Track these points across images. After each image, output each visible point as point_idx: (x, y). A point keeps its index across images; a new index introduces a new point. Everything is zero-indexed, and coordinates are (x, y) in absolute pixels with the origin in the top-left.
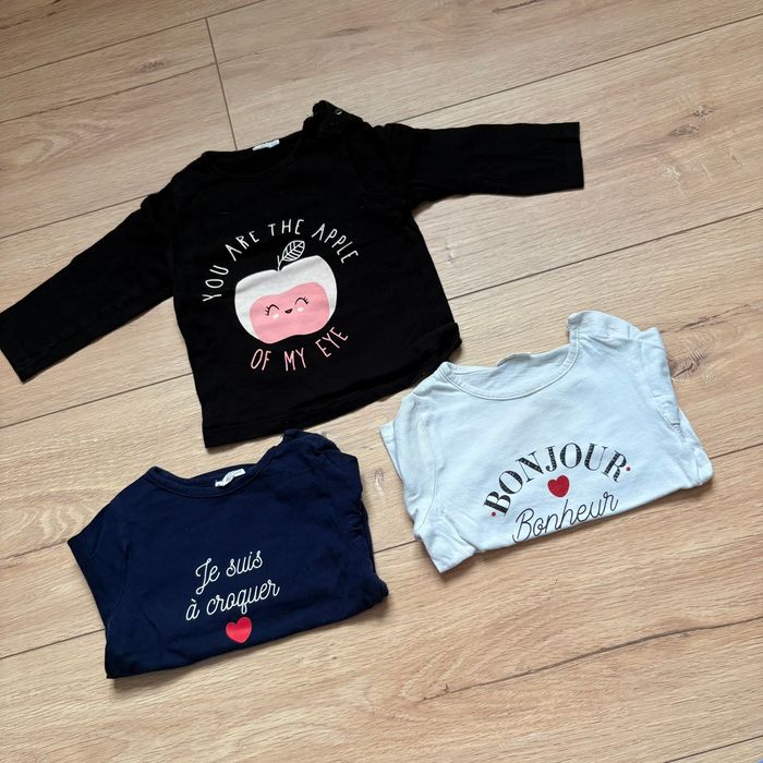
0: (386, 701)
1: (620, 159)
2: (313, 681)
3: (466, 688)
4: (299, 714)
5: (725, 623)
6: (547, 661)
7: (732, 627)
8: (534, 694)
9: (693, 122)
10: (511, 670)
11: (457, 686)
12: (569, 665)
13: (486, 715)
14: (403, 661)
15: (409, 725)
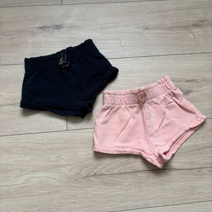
0: (76, 175)
1: (177, 29)
2: (54, 164)
3: (102, 175)
4: (47, 174)
5: (182, 169)
6: (128, 171)
7: (184, 170)
8: (122, 180)
9: (200, 23)
10: (116, 172)
11: (99, 174)
12: (134, 173)
13: (106, 184)
14: (83, 163)
15: (82, 183)
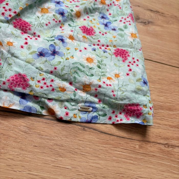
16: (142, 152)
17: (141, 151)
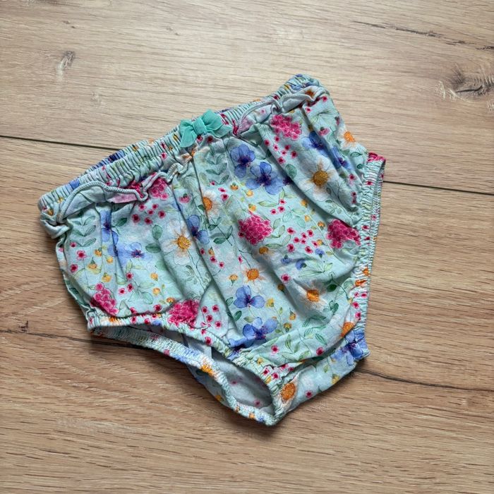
16: (475, 414)
17: (473, 411)
